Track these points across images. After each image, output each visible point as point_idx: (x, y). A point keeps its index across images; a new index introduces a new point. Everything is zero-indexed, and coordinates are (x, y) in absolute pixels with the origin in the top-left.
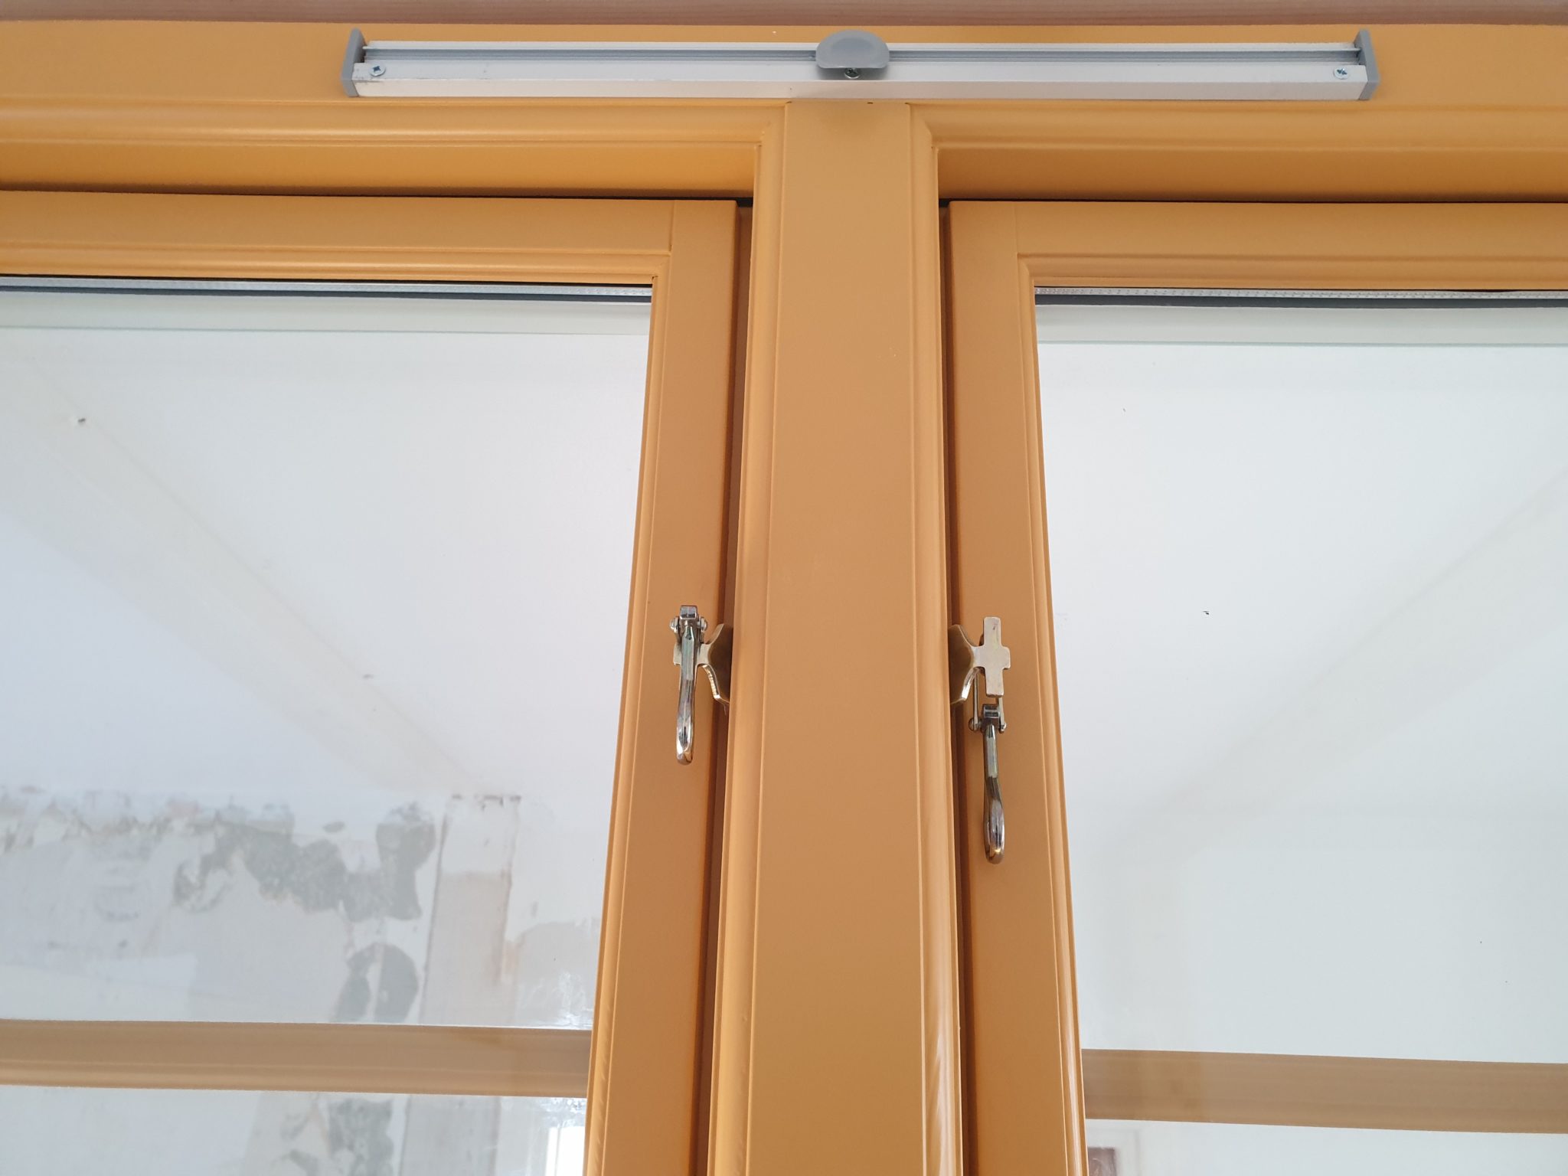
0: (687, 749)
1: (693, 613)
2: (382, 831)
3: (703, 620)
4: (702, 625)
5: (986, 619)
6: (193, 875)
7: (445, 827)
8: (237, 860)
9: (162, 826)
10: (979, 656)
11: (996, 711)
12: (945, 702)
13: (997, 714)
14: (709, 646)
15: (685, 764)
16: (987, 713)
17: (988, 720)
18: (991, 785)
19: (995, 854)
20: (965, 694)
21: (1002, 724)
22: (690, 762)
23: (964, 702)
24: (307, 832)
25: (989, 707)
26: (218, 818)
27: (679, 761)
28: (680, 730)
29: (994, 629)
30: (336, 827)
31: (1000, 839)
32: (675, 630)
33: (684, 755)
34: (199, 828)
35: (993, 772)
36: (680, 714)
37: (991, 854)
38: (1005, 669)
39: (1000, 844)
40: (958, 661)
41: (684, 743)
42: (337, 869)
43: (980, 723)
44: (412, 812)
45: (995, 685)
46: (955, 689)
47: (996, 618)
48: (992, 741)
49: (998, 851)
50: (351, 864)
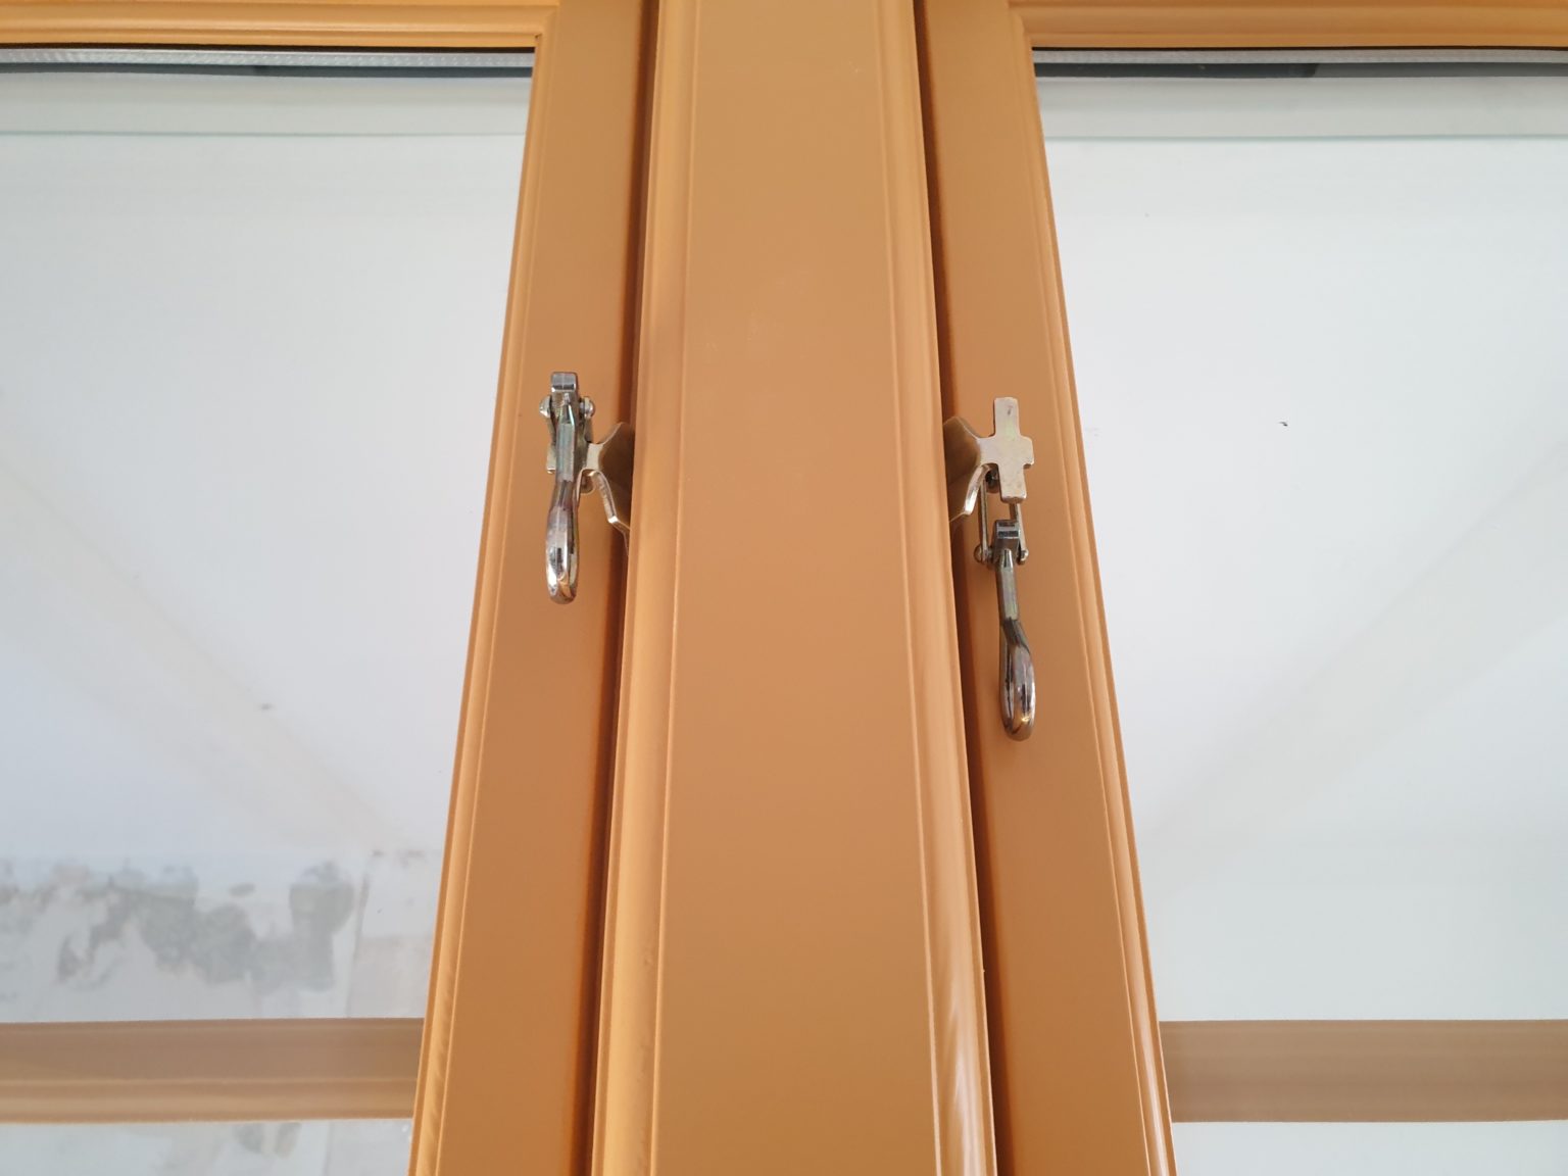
0: (562, 577)
1: (570, 384)
2: (296, 892)
3: (587, 400)
4: (586, 408)
5: (997, 401)
6: (80, 949)
7: (366, 888)
8: (131, 930)
9: (46, 895)
10: (989, 451)
11: (1014, 529)
12: (941, 517)
13: (1015, 533)
14: (601, 446)
15: (559, 602)
16: (1001, 533)
17: (1001, 543)
18: (1010, 633)
19: (1022, 723)
20: (970, 506)
21: (1023, 548)
22: (571, 600)
23: (967, 516)
24: (212, 894)
25: (1004, 523)
26: (111, 885)
27: (553, 598)
28: (551, 551)
29: (1009, 413)
30: (244, 890)
31: (1029, 701)
32: (546, 413)
33: (559, 586)
34: (89, 896)
35: (1012, 612)
36: (550, 524)
37: (1015, 726)
38: (1027, 466)
39: (1029, 708)
40: (959, 460)
41: (559, 570)
42: (245, 937)
43: (990, 552)
44: (328, 871)
45: (1013, 485)
46: (955, 501)
47: (1011, 399)
48: (1009, 570)
49: (1025, 719)
50: (260, 929)
